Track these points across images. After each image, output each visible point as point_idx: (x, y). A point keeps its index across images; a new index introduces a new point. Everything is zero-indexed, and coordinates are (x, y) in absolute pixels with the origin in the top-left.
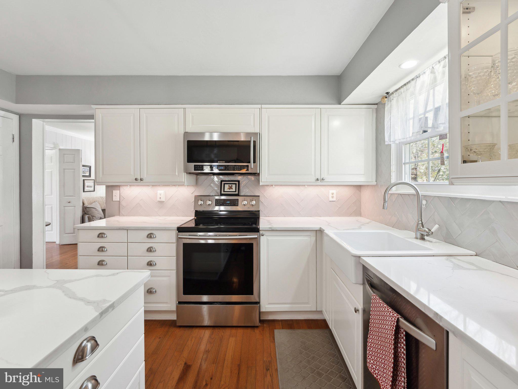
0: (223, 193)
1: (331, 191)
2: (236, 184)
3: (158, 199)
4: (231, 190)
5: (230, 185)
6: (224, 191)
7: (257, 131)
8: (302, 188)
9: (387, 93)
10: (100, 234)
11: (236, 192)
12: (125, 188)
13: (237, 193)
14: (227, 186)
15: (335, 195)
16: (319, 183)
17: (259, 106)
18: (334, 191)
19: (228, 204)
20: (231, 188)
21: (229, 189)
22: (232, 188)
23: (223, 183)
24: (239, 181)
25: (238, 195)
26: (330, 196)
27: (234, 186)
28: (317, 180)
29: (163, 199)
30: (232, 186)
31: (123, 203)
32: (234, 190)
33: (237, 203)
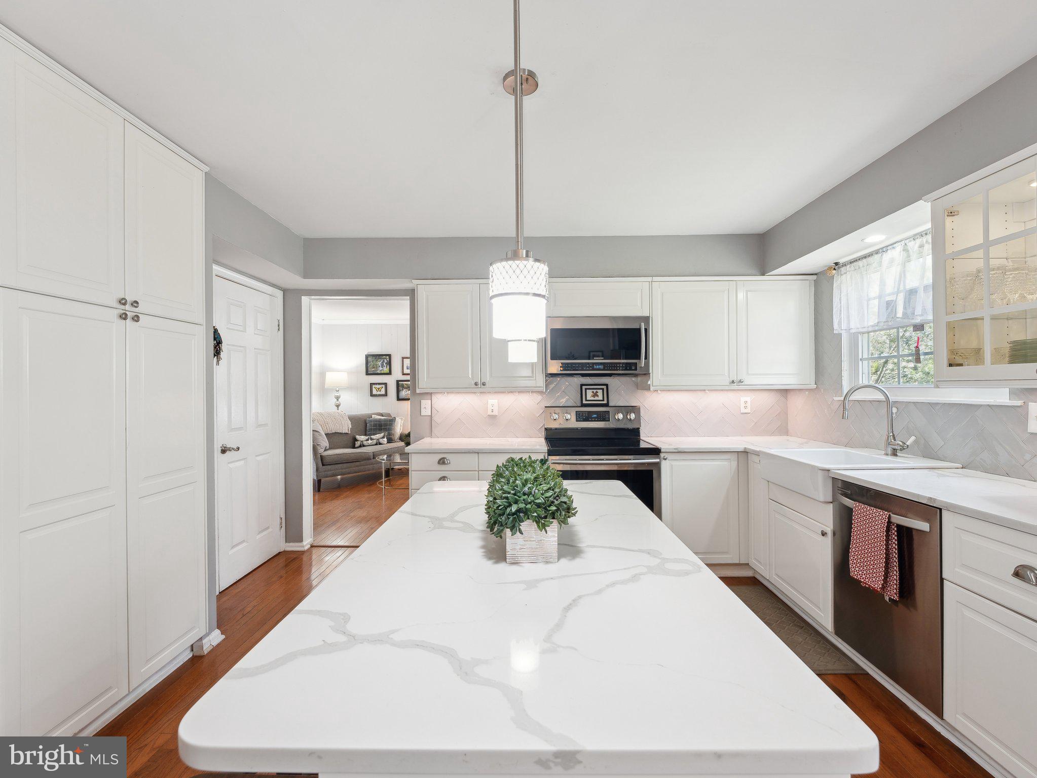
0: (584, 402)
1: (743, 399)
2: (603, 389)
3: (490, 413)
4: (596, 398)
5: (595, 391)
6: (586, 400)
7: (646, 314)
8: (700, 394)
9: (836, 264)
10: (440, 460)
11: (603, 400)
12: (439, 396)
13: (605, 402)
14: (589, 393)
15: (749, 405)
16: (735, 387)
17: (650, 279)
18: (748, 399)
19: (595, 418)
20: (595, 395)
21: (594, 396)
22: (598, 396)
23: (584, 387)
24: (607, 385)
25: (607, 405)
26: (743, 405)
27: (600, 392)
28: (733, 382)
29: (495, 413)
30: (597, 392)
31: (436, 418)
32: (600, 398)
33: (607, 416)
